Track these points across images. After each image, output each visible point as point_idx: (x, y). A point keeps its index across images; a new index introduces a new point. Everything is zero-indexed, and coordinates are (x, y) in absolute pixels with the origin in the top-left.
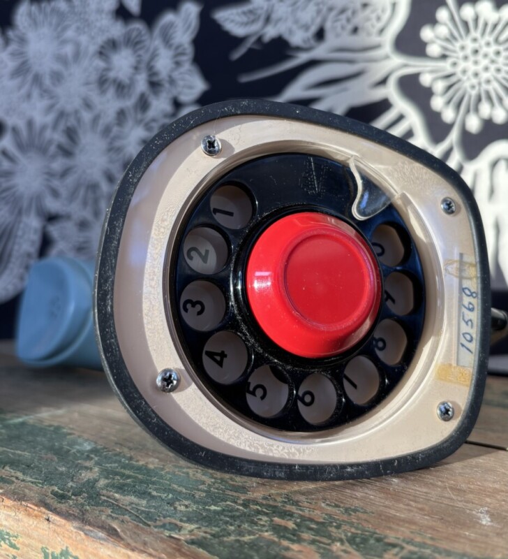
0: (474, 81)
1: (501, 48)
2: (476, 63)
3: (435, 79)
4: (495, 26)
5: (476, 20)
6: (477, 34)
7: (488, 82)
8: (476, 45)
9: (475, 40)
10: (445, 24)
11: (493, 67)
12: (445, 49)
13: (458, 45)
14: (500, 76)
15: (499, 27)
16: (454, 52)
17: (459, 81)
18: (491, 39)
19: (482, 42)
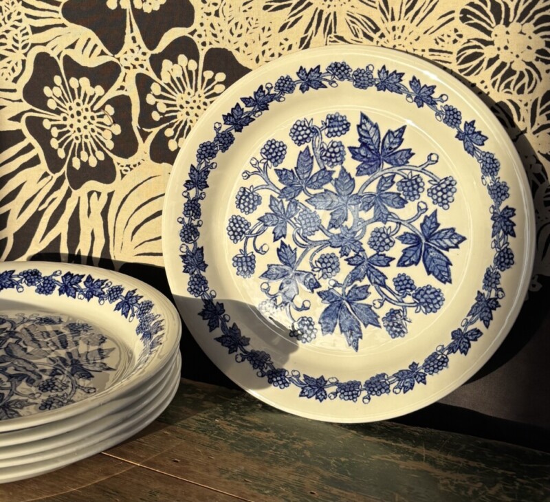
0: (78, 134)
1: (95, 115)
2: (79, 121)
3: (52, 126)
4: (91, 98)
5: (79, 89)
6: (80, 101)
7: (86, 137)
8: (79, 109)
9: (78, 104)
10: (59, 87)
11: (89, 127)
12: (58, 105)
13: (68, 105)
14: (93, 134)
15: (94, 99)
16: (66, 109)
17: (68, 131)
18: (89, 107)
19: (84, 106)
